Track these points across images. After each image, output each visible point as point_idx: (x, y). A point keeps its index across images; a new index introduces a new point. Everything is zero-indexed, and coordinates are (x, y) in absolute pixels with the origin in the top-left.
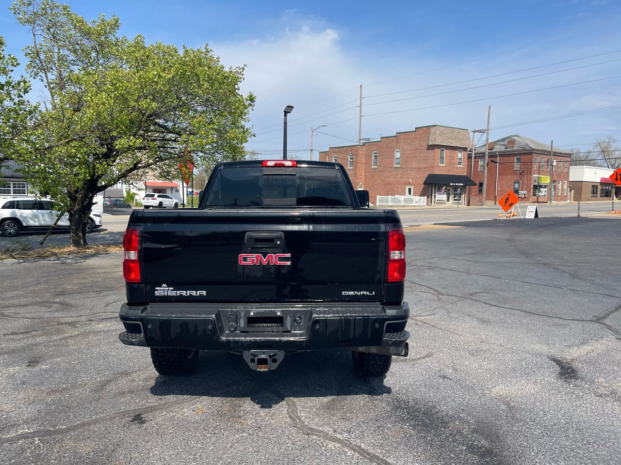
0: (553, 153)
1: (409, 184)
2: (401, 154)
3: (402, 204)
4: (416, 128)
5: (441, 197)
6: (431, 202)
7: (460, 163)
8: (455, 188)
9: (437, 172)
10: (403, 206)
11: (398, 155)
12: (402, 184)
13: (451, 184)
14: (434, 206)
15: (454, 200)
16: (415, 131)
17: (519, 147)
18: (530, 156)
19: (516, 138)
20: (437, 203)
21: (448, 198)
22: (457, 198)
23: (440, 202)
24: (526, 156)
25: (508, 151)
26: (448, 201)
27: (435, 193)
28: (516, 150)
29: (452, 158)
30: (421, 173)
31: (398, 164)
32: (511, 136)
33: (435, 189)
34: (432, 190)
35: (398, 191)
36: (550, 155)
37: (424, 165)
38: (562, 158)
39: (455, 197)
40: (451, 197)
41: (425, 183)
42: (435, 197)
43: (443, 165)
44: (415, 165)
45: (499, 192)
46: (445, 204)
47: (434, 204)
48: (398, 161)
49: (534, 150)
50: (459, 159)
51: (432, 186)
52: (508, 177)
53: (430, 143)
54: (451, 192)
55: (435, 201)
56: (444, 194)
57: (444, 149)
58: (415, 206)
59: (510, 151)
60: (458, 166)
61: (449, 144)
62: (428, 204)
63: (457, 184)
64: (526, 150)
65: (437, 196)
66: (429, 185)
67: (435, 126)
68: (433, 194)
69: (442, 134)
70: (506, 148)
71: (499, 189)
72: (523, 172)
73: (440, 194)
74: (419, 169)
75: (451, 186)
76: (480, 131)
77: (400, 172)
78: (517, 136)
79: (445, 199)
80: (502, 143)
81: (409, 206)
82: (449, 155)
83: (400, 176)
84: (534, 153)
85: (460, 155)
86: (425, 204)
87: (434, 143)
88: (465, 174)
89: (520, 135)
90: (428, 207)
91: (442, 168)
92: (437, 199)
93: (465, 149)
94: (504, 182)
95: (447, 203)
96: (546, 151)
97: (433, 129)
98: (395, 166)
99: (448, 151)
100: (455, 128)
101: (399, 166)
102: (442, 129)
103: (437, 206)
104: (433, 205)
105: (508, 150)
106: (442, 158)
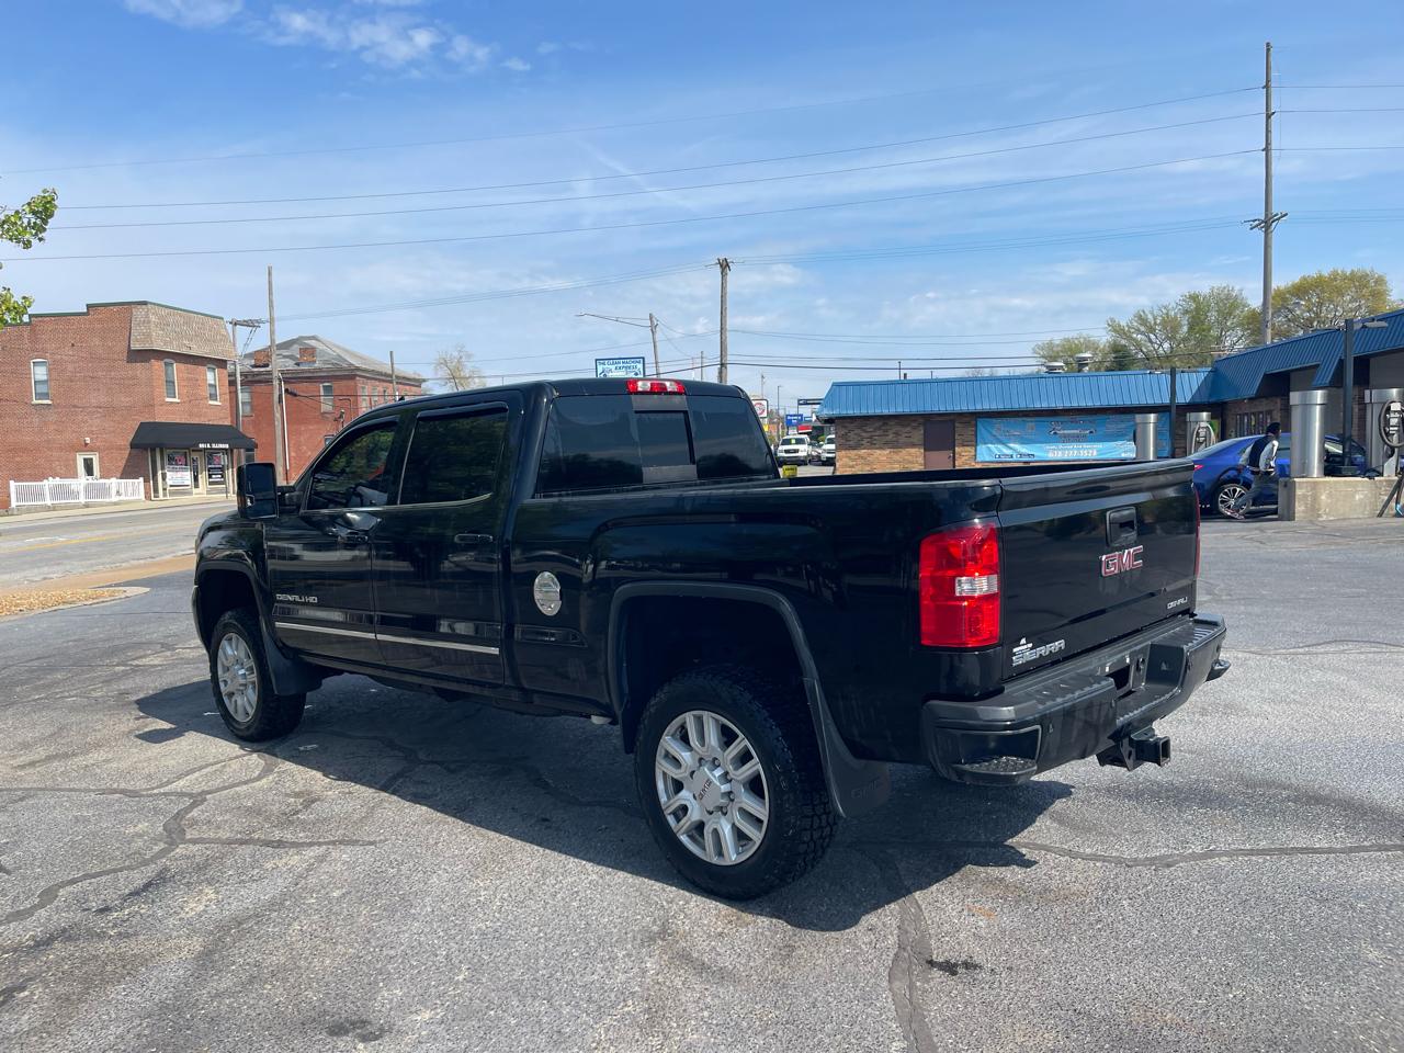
0: (397, 377)
1: (86, 447)
2: (49, 370)
3: (82, 500)
4: (88, 306)
5: (179, 476)
6: (156, 491)
7: (213, 397)
8: (210, 455)
9: (161, 417)
10: (87, 506)
11: (40, 373)
12: (61, 449)
13: (201, 446)
14: (165, 500)
15: (211, 483)
16: (87, 314)
17: (325, 362)
18: (351, 383)
19: (313, 343)
20: (172, 493)
21: (196, 479)
22: (216, 478)
23: (179, 490)
24: (344, 383)
25: (303, 371)
26: (197, 486)
27: (163, 468)
28: (320, 370)
29: (195, 383)
30: (116, 418)
31: (45, 396)
32: (302, 337)
33: (162, 459)
34: (154, 462)
35: (51, 469)
36: (391, 382)
37: (124, 400)
38: (408, 387)
39: (210, 476)
40: (203, 477)
41: (133, 446)
42: (164, 478)
43: (176, 400)
44: (97, 398)
45: (293, 462)
46: (191, 493)
47: (165, 495)
48: (43, 389)
49: (358, 369)
50: (210, 385)
51: (153, 450)
52: (311, 427)
53: (135, 346)
54: (200, 464)
55: (164, 489)
56: (186, 470)
57: (173, 361)
58: (115, 504)
59: (309, 371)
60: (211, 402)
61: (184, 351)
62: (148, 497)
63: (214, 446)
64: (342, 369)
65: (169, 474)
66: (146, 450)
67: (145, 303)
68: (160, 473)
69: (163, 324)
70: (298, 364)
71: (293, 454)
72: (341, 417)
73: (173, 470)
74: (109, 410)
75: (201, 450)
76: (246, 324)
77: (54, 418)
78: (314, 338)
79: (188, 483)
80: (285, 353)
81: (101, 505)
82: (186, 375)
83: (52, 427)
84: (360, 376)
85: (210, 377)
86: (142, 496)
87: (147, 347)
88: (227, 423)
89: (320, 336)
90: (150, 504)
91: (172, 408)
92: (169, 482)
93: (222, 363)
94: (302, 439)
95: (195, 491)
96: (381, 374)
97: (139, 313)
98: (35, 402)
99: (182, 366)
100: (195, 313)
101: (49, 402)
102: (164, 312)
103: (172, 500)
104: (161, 497)
105: (301, 368)
106: (170, 383)
